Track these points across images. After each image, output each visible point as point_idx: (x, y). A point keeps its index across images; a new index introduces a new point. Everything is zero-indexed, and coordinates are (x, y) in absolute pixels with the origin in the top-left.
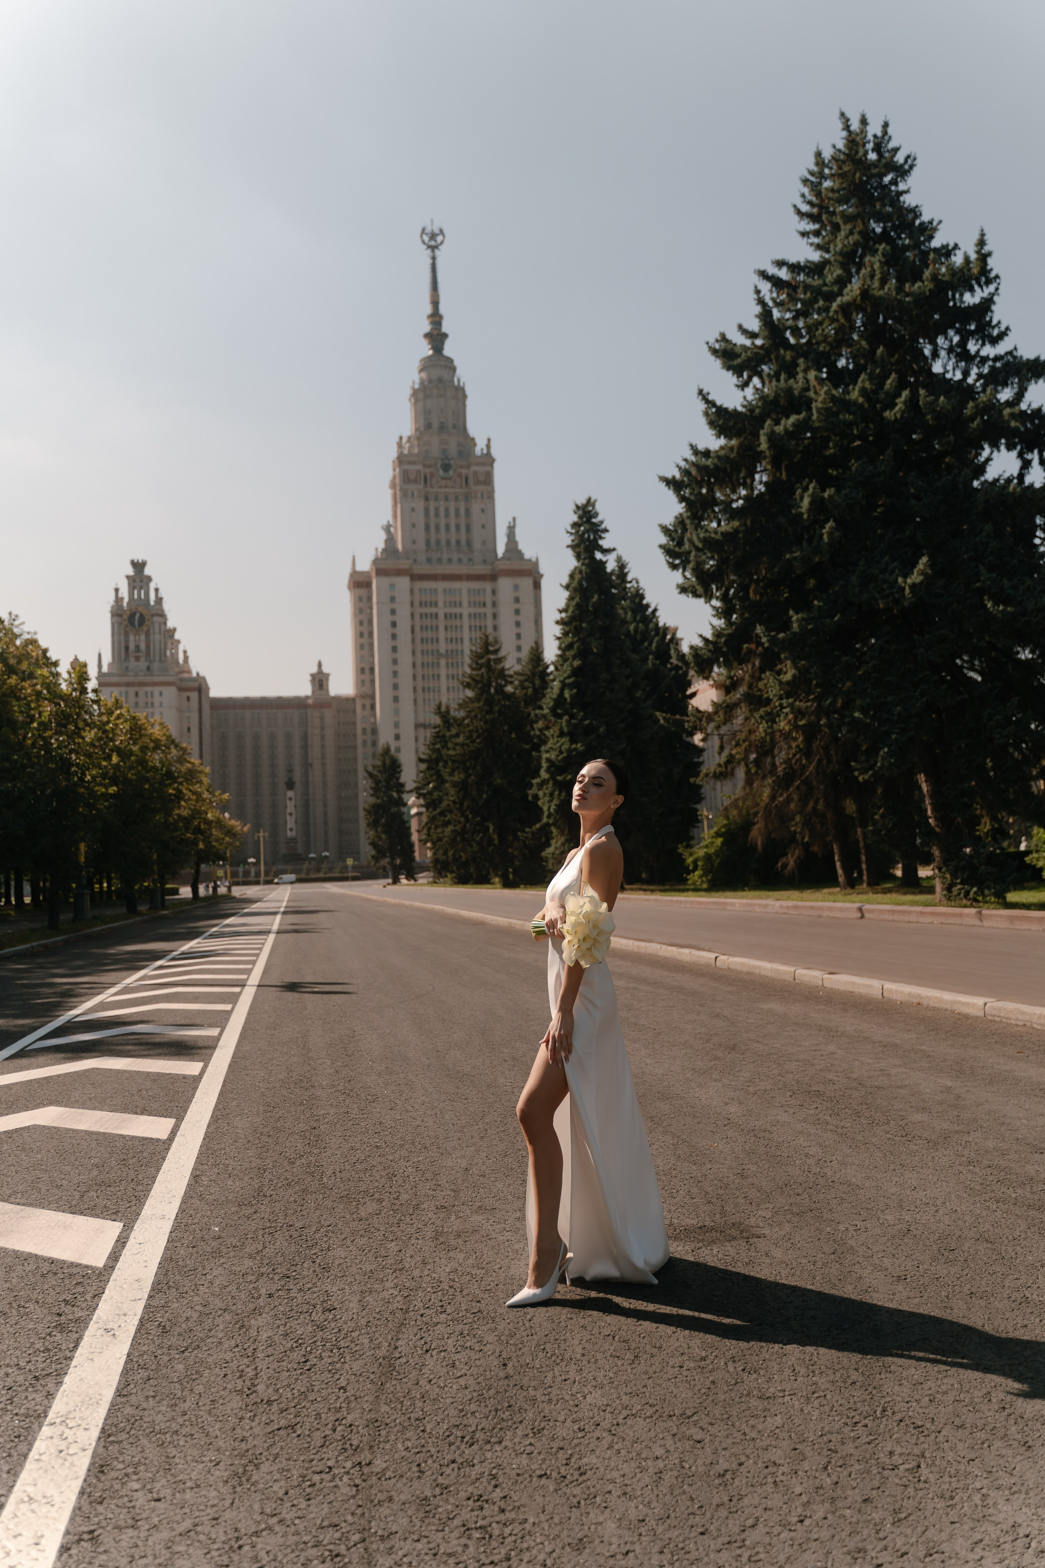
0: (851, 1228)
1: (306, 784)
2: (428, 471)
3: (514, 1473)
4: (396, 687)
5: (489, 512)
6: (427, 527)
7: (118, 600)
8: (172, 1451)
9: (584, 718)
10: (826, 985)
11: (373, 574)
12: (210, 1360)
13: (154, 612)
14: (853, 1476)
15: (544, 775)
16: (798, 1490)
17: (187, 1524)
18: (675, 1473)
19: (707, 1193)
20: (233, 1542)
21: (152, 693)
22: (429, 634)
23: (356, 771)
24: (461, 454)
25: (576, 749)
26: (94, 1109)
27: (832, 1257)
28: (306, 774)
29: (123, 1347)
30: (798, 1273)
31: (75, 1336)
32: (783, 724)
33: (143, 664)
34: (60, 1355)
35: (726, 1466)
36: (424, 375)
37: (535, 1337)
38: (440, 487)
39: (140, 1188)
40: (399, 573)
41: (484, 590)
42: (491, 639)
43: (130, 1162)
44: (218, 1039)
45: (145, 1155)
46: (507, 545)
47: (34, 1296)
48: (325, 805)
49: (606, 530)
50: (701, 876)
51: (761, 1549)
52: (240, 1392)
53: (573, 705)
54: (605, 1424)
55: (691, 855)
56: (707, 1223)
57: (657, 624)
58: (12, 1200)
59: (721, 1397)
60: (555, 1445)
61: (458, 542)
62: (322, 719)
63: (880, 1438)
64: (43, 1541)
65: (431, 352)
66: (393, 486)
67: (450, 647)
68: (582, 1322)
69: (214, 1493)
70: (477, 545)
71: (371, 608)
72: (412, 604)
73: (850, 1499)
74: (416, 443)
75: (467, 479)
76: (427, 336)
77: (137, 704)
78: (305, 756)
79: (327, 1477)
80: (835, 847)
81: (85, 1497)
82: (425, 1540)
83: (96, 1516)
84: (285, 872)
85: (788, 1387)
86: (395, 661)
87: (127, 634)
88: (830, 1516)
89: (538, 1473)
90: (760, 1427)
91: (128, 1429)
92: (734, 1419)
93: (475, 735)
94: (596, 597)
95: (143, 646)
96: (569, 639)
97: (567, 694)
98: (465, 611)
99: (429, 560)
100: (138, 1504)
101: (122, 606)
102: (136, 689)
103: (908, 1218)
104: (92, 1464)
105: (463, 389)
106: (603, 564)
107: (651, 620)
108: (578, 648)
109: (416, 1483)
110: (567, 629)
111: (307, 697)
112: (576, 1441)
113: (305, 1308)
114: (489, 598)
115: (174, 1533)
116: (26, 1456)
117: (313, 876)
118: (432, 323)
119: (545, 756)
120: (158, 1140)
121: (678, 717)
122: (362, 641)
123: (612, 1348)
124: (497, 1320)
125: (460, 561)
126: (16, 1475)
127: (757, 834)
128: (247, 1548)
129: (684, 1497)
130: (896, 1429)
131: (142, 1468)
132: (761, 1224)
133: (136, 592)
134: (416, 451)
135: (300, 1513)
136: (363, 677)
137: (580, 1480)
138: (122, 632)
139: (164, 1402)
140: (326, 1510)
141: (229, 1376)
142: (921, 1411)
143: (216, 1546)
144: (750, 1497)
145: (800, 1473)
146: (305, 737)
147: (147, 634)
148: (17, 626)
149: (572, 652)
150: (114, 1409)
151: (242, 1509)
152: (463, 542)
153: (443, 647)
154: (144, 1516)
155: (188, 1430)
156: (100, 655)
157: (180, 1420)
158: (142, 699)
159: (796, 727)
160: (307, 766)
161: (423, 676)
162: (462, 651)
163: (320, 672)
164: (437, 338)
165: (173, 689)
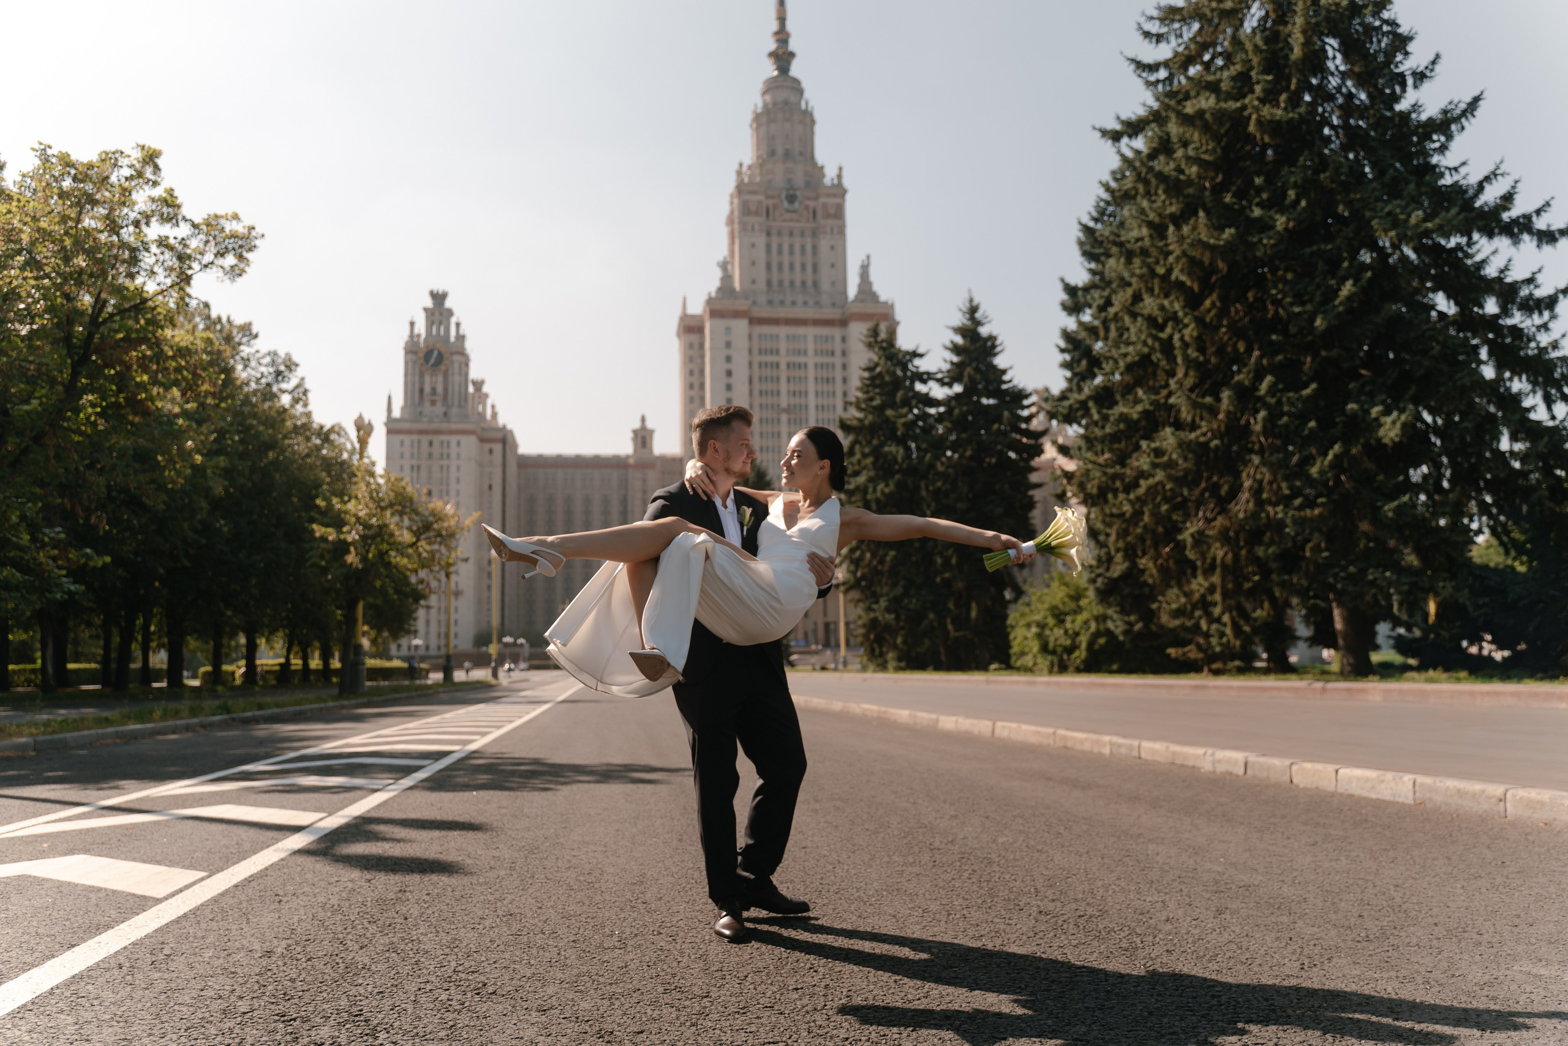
2: (771, 202)
5: (839, 249)
6: (769, 266)
7: (413, 335)
11: (707, 317)
13: (454, 350)
21: (448, 443)
22: (769, 386)
24: (808, 184)
33: (439, 409)
36: (767, 97)
38: (784, 221)
40: (736, 314)
41: (833, 337)
46: (860, 286)
61: (803, 283)
62: (644, 481)
65: (776, 73)
66: (730, 221)
67: (793, 401)
70: (825, 285)
71: (702, 357)
72: (750, 351)
74: (757, 171)
75: (814, 212)
76: (773, 55)
77: (430, 455)
87: (422, 375)
95: (440, 389)
98: (811, 360)
99: (770, 302)
101: (418, 342)
102: (430, 437)
105: (812, 114)
111: (628, 457)
114: (838, 346)
118: (778, 41)
122: (694, 393)
125: (805, 303)
133: (434, 328)
134: (758, 179)
138: (417, 371)
147: (446, 375)
152: (809, 283)
153: (784, 401)
156: (390, 398)
158: (436, 450)
161: (761, 434)
162: (807, 406)
163: (643, 428)
164: (783, 58)
165: (473, 439)
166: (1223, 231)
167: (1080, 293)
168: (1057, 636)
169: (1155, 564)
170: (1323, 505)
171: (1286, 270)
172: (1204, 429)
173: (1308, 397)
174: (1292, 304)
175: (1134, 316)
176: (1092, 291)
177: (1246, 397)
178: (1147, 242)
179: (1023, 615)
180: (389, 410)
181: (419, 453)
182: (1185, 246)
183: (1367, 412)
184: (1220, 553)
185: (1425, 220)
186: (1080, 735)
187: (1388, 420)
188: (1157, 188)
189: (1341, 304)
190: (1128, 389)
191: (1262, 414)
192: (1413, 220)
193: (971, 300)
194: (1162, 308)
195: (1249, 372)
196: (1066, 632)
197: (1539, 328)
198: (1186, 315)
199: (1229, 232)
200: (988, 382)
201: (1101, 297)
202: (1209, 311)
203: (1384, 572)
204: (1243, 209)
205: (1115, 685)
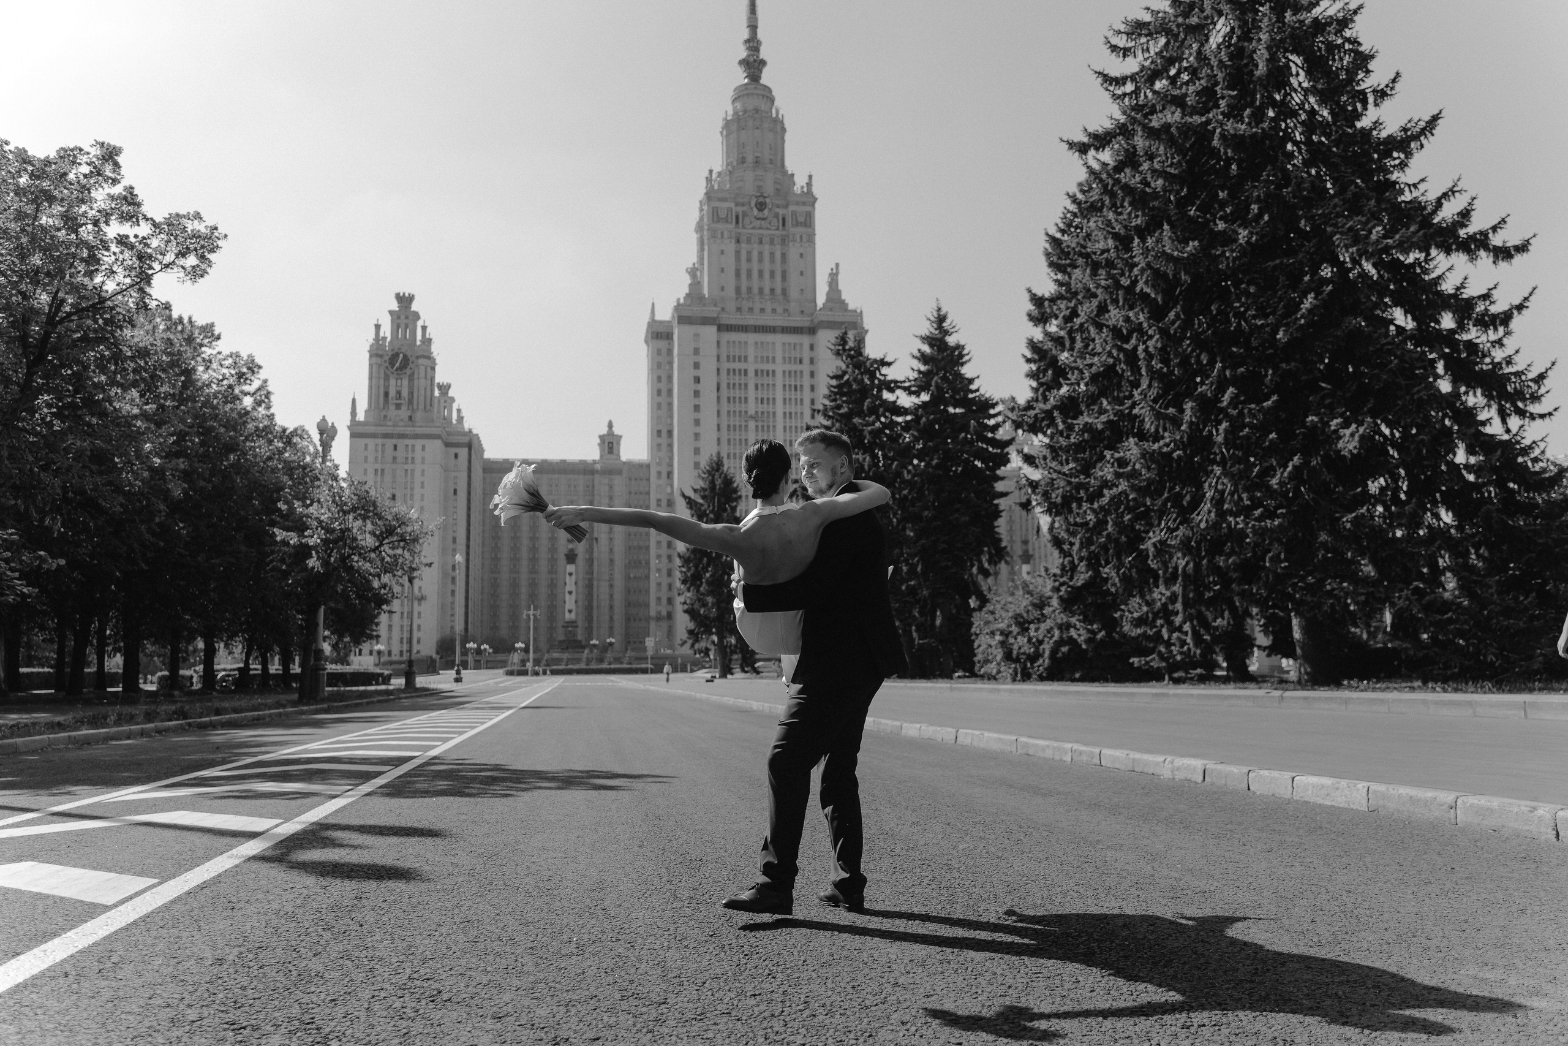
1: (590, 561)
2: (740, 209)
4: (697, 451)
5: (808, 258)
6: (737, 273)
7: (379, 338)
11: (675, 323)
13: (419, 354)
21: (413, 446)
22: (737, 393)
23: (648, 548)
24: (778, 190)
28: (590, 550)
33: (404, 413)
36: (738, 105)
38: (753, 228)
40: (705, 321)
41: (801, 344)
46: (828, 294)
48: (611, 586)
61: (772, 290)
62: (611, 487)
65: (746, 81)
66: (699, 227)
67: (760, 410)
70: (794, 293)
71: (671, 363)
72: (718, 358)
74: (727, 179)
75: (784, 220)
76: (744, 63)
77: (395, 458)
86: (697, 422)
87: (387, 378)
95: (405, 393)
98: (779, 368)
99: (739, 309)
101: (383, 346)
102: (394, 441)
105: (782, 122)
111: (595, 462)
114: (806, 355)
117: (593, 666)
118: (749, 48)
122: (659, 399)
125: (774, 311)
133: (400, 330)
134: (728, 186)
136: (659, 440)
138: (382, 376)
147: (411, 379)
152: (778, 291)
153: (752, 407)
156: (354, 401)
158: (400, 454)
160: (592, 540)
161: (729, 440)
162: (774, 413)
163: (610, 433)
164: (753, 66)
165: (438, 443)
166: (1188, 244)
167: (1046, 303)
168: (1020, 643)
169: (1118, 573)
170: (1283, 515)
171: (1249, 284)
172: (1168, 440)
173: (1269, 408)
174: (1254, 317)
175: (1099, 327)
176: (1059, 302)
177: (1208, 409)
178: (1113, 254)
179: (987, 623)
180: (354, 413)
181: (383, 457)
182: (1150, 258)
183: (1327, 424)
184: (1182, 563)
185: (1385, 237)
186: (1042, 743)
187: (1347, 432)
188: (1123, 200)
189: (1302, 317)
190: (1092, 400)
191: (1224, 425)
192: (1374, 237)
193: (939, 309)
194: (1127, 319)
195: (1212, 383)
196: (1030, 640)
197: (1493, 343)
198: (1150, 327)
199: (1193, 245)
200: (955, 391)
201: (1068, 308)
202: (1173, 322)
203: (1341, 583)
204: (1207, 222)
205: (1077, 693)
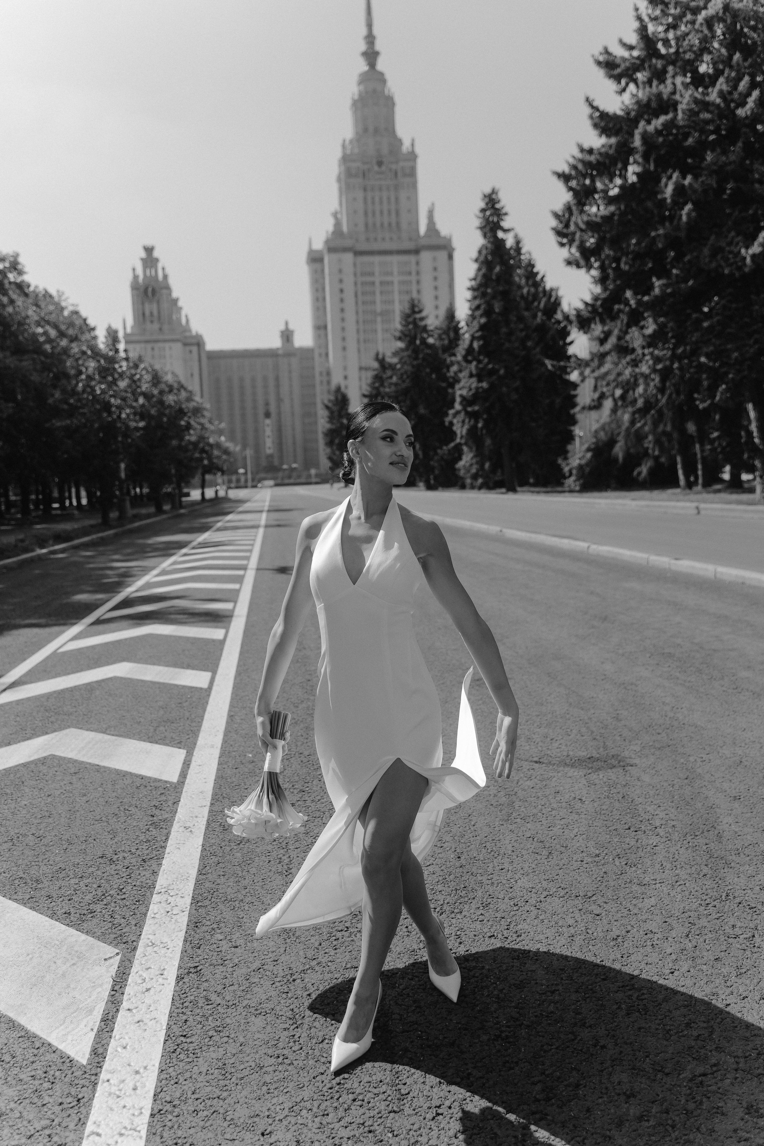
0: (699, 760)
1: (279, 414)
2: (366, 167)
3: (472, 935)
4: (344, 339)
5: (413, 200)
6: (366, 213)
7: (136, 277)
8: (242, 914)
9: (488, 363)
10: (673, 568)
11: (325, 252)
12: (258, 850)
13: (162, 286)
14: (707, 942)
15: (458, 406)
16: (669, 951)
17: (257, 964)
18: (583, 937)
19: (592, 732)
20: (289, 977)
21: (164, 348)
22: (369, 298)
24: (391, 152)
25: (482, 387)
26: (154, 664)
27: (686, 781)
28: (279, 407)
29: (199, 841)
30: (661, 793)
31: (165, 831)
32: (644, 368)
33: (156, 326)
34: (157, 845)
35: (618, 933)
36: (361, 88)
37: (478, 838)
38: (376, 180)
39: (194, 724)
40: (345, 250)
41: (410, 262)
42: (416, 302)
43: (185, 704)
44: (233, 610)
45: (194, 699)
46: (427, 225)
47: (134, 803)
48: (293, 429)
49: (506, 214)
50: (575, 481)
51: (645, 992)
52: (280, 873)
53: (480, 353)
54: (533, 901)
55: (568, 464)
56: (593, 755)
57: (544, 288)
58: (108, 732)
59: (612, 883)
60: (498, 915)
61: (390, 224)
62: (290, 365)
63: (725, 915)
64: (165, 973)
65: (366, 68)
66: (339, 180)
67: (384, 307)
68: (510, 827)
69: (273, 943)
70: (404, 226)
71: (324, 278)
72: (355, 275)
73: (705, 958)
74: (356, 144)
75: (396, 173)
76: (363, 54)
78: (278, 393)
79: (347, 934)
80: (679, 459)
81: (188, 944)
82: (417, 979)
83: (197, 956)
84: (265, 479)
85: (658, 877)
86: (343, 320)
87: (143, 304)
88: (692, 970)
89: (489, 934)
90: (640, 905)
91: (209, 897)
92: (621, 899)
93: (405, 377)
94: (498, 269)
95: (155, 312)
96: (477, 302)
97: (476, 345)
98: (396, 279)
99: (368, 240)
100: (223, 949)
101: (138, 282)
102: (152, 345)
103: (740, 752)
104: (189, 921)
105: (392, 98)
106: (503, 241)
107: (540, 285)
108: (485, 309)
109: (406, 939)
110: (476, 294)
111: (278, 349)
112: (513, 913)
113: (318, 814)
114: (414, 269)
115: (249, 970)
116: (145, 915)
117: (286, 481)
118: (368, 43)
119: (458, 393)
120: (201, 689)
121: (562, 363)
122: (318, 304)
123: (533, 847)
124: (451, 825)
125: (391, 239)
126: (141, 927)
127: (619, 450)
128: (298, 981)
129: (590, 954)
130: (736, 909)
131: (222, 925)
132: (633, 756)
133: (148, 270)
134: (356, 151)
135: (330, 959)
136: (319, 332)
137: (518, 940)
138: (140, 302)
139: (231, 880)
140: (348, 957)
141: (272, 862)
142: (754, 896)
143: (278, 979)
144: (635, 955)
145: (669, 939)
146: (277, 379)
147: (158, 303)
148: (65, 300)
149: (478, 313)
150: (198, 883)
151: (292, 954)
152: (394, 224)
153: (379, 308)
154: (228, 957)
155: (249, 899)
156: (125, 320)
157: (244, 892)
158: (157, 352)
159: (654, 371)
160: (279, 400)
161: (364, 331)
162: (394, 311)
163: (287, 329)
164: (371, 56)
165: (179, 344)
180: (125, 328)
